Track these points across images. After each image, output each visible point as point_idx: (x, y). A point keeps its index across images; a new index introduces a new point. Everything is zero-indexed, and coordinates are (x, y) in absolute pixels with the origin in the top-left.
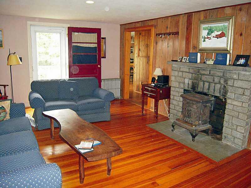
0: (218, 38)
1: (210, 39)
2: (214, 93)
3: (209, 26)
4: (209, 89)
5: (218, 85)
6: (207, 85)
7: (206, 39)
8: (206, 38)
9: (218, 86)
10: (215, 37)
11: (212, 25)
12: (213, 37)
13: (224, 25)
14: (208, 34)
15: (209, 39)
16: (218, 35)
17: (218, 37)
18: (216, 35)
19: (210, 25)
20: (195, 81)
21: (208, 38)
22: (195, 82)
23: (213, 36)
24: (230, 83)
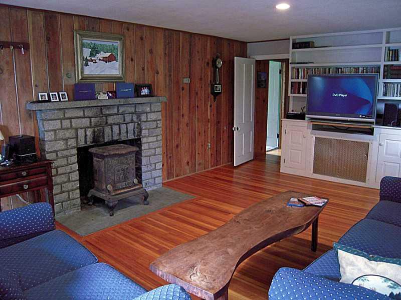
0: (106, 63)
1: (96, 62)
2: (127, 137)
3: (91, 43)
4: (120, 134)
5: (130, 124)
6: (116, 128)
7: (89, 63)
8: (88, 60)
9: (131, 126)
10: (101, 60)
11: (96, 42)
12: (100, 60)
13: (113, 45)
14: (92, 55)
15: (94, 63)
16: (107, 57)
17: (106, 60)
18: (103, 58)
19: (93, 42)
20: (98, 128)
21: (92, 60)
22: (98, 130)
23: (99, 58)
24: (143, 118)
